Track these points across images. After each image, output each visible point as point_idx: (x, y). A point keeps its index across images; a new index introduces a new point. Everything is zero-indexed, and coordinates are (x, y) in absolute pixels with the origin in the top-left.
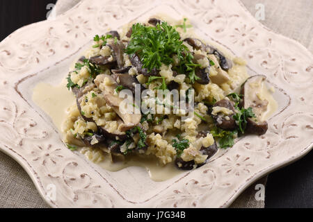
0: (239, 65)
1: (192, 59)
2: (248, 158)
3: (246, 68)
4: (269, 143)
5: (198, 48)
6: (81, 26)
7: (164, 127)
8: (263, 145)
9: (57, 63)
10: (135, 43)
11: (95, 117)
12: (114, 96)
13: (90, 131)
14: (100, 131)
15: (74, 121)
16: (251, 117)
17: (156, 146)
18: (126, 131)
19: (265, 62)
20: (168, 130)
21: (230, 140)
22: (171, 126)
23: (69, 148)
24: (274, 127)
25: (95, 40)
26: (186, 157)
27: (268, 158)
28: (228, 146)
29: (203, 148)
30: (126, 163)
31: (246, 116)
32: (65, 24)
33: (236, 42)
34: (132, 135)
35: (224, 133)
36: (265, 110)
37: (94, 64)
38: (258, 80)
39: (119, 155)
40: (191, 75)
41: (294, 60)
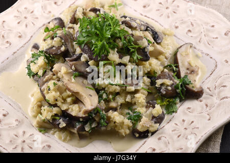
0: (168, 35)
1: (132, 41)
2: (193, 122)
3: (174, 37)
4: (207, 105)
5: (135, 29)
6: (28, 16)
7: (117, 103)
8: (202, 108)
9: (14, 53)
10: (84, 35)
11: (59, 104)
12: (73, 83)
13: (56, 115)
14: (65, 114)
15: (40, 106)
16: (188, 84)
17: (115, 122)
18: (88, 114)
19: (190, 31)
20: (121, 105)
21: (174, 106)
22: (124, 101)
23: (40, 131)
24: (208, 90)
25: (45, 32)
26: (141, 128)
27: (209, 120)
28: (173, 112)
29: (154, 117)
30: (90, 139)
31: (185, 84)
32: (15, 16)
33: (162, 15)
34: (94, 115)
35: (168, 101)
36: (197, 74)
37: (49, 54)
38: (187, 48)
39: (84, 133)
40: (135, 56)
41: (213, 26)
